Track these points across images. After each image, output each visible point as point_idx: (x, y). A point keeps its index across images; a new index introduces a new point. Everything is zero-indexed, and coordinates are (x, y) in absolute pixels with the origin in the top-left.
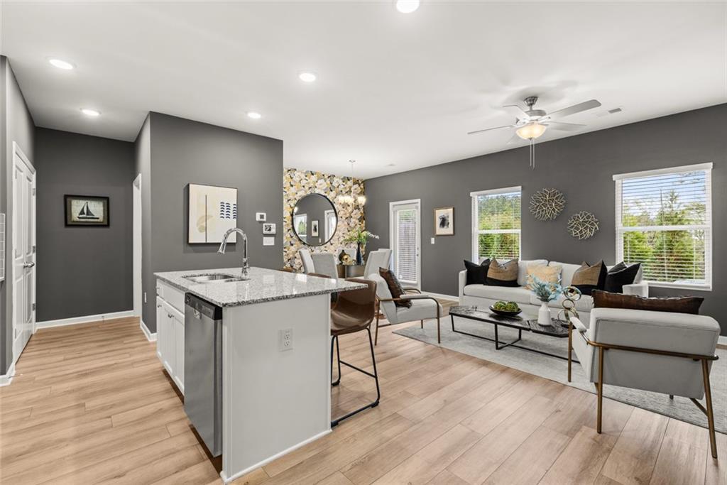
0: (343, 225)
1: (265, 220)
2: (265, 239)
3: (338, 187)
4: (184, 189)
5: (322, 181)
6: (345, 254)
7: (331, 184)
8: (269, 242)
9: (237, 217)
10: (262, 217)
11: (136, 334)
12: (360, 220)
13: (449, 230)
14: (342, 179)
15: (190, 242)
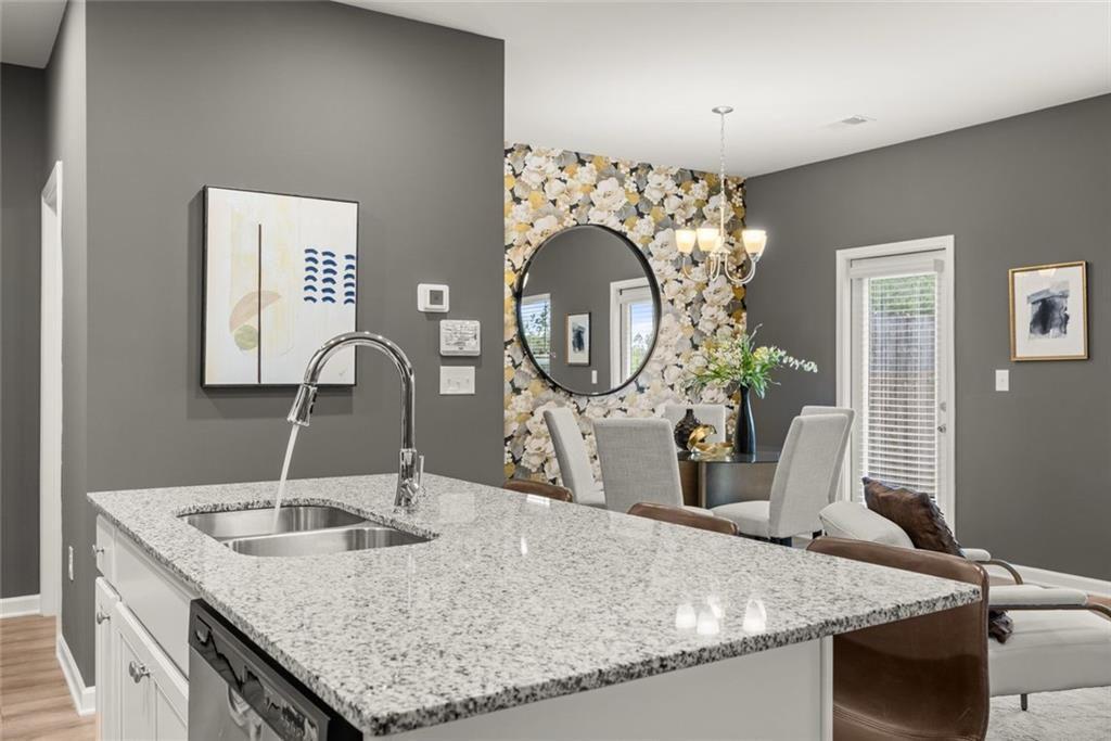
0: (677, 327)
1: (445, 307)
2: (446, 372)
3: (661, 203)
4: (191, 204)
5: (609, 185)
6: (697, 425)
7: (641, 192)
8: (457, 382)
9: (358, 297)
10: (436, 297)
11: (42, 683)
12: (732, 309)
13: (1069, 342)
14: (675, 177)
15: (208, 382)
